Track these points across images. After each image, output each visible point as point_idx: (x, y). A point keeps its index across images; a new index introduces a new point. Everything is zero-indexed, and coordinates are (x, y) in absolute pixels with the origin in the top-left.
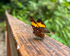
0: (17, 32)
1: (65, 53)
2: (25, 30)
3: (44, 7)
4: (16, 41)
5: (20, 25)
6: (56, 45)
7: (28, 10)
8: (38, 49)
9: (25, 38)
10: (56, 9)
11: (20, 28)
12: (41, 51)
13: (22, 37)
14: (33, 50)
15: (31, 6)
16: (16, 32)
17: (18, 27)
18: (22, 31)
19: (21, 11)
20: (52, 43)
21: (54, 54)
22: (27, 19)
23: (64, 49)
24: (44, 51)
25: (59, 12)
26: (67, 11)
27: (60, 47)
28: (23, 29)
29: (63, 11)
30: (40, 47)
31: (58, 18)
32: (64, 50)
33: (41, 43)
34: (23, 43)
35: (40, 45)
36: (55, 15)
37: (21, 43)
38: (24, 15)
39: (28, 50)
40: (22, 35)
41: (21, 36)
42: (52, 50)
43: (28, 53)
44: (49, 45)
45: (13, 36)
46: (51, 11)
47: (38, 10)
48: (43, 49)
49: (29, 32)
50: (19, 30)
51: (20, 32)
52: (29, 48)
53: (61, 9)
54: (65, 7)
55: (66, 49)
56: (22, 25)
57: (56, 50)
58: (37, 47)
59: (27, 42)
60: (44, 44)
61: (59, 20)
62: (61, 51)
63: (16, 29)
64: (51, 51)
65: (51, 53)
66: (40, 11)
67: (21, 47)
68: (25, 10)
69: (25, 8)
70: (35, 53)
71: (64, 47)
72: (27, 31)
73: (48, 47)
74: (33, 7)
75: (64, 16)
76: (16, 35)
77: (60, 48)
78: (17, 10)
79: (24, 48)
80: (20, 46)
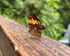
0: (10, 32)
1: (67, 53)
2: (18, 29)
4: (12, 41)
5: (11, 23)
6: (55, 44)
8: (39, 50)
9: (20, 38)
10: (42, 8)
11: (11, 27)
12: (42, 51)
13: (17, 37)
14: (33, 51)
17: (10, 26)
18: (15, 30)
19: (7, 9)
20: (50, 43)
23: (65, 48)
24: (45, 51)
25: (45, 10)
27: (59, 46)
28: (15, 28)
29: (49, 9)
30: (39, 47)
31: (45, 16)
32: (65, 50)
33: (39, 43)
34: (20, 43)
35: (39, 45)
36: (41, 14)
37: (18, 43)
38: (10, 14)
39: (28, 51)
40: (17, 35)
41: (15, 36)
42: (53, 49)
43: (29, 54)
44: (47, 44)
46: (38, 10)
47: (25, 9)
48: (44, 49)
49: (22, 31)
50: (11, 29)
51: (13, 31)
52: (29, 49)
53: (48, 8)
55: (67, 48)
57: (57, 50)
58: (36, 47)
59: (23, 42)
61: (45, 18)
62: (62, 51)
63: (8, 28)
64: (52, 51)
66: (27, 9)
67: (20, 48)
68: (11, 8)
69: (11, 6)
70: (37, 54)
72: (20, 30)
73: (48, 46)
74: (19, 5)
75: (50, 14)
76: (10, 34)
77: (61, 47)
79: (23, 49)
80: (18, 46)
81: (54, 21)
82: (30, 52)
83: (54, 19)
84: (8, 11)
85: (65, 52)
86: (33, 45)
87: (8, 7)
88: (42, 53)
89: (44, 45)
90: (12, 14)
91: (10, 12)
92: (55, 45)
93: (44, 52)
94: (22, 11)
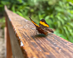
0: (19, 29)
1: (71, 50)
2: (27, 27)
3: (45, 2)
4: (19, 38)
7: (28, 6)
8: (43, 47)
9: (28, 35)
10: (57, 5)
12: (46, 48)
13: (25, 34)
14: (37, 47)
15: (32, 2)
16: (17, 29)
17: (20, 24)
18: (24, 27)
19: (21, 7)
20: (56, 40)
21: (60, 51)
22: (27, 15)
23: (70, 46)
25: (60, 7)
26: (68, 7)
27: (65, 44)
28: (25, 25)
29: (65, 6)
30: (44, 44)
31: (59, 14)
32: (70, 47)
33: (45, 40)
34: (26, 40)
35: (44, 42)
36: (56, 11)
37: (25, 40)
38: (24, 11)
39: (32, 47)
40: (25, 32)
41: (23, 33)
43: (33, 50)
44: (53, 41)
45: (15, 33)
46: (53, 7)
47: (39, 6)
48: (48, 46)
49: (31, 28)
50: (21, 26)
51: (22, 28)
52: (33, 45)
53: (63, 5)
54: (67, 2)
55: (72, 46)
56: (23, 22)
57: (62, 47)
58: (42, 43)
59: (30, 38)
60: (48, 41)
61: (60, 16)
62: (67, 48)
63: (18, 26)
64: (56, 48)
65: (57, 50)
66: (41, 6)
67: (25, 44)
68: (25, 6)
69: (25, 4)
70: (40, 50)
71: (69, 44)
72: (29, 27)
73: (53, 43)
75: (65, 12)
76: (19, 31)
77: (66, 45)
78: (17, 6)
79: (28, 45)
80: (24, 43)
81: (70, 19)
82: (34, 48)
83: (70, 16)
84: (21, 9)
85: (69, 49)
86: (38, 42)
87: (21, 4)
88: (45, 49)
89: (49, 43)
90: (26, 11)
91: (24, 9)
92: (61, 42)
93: (48, 49)
94: (35, 8)
